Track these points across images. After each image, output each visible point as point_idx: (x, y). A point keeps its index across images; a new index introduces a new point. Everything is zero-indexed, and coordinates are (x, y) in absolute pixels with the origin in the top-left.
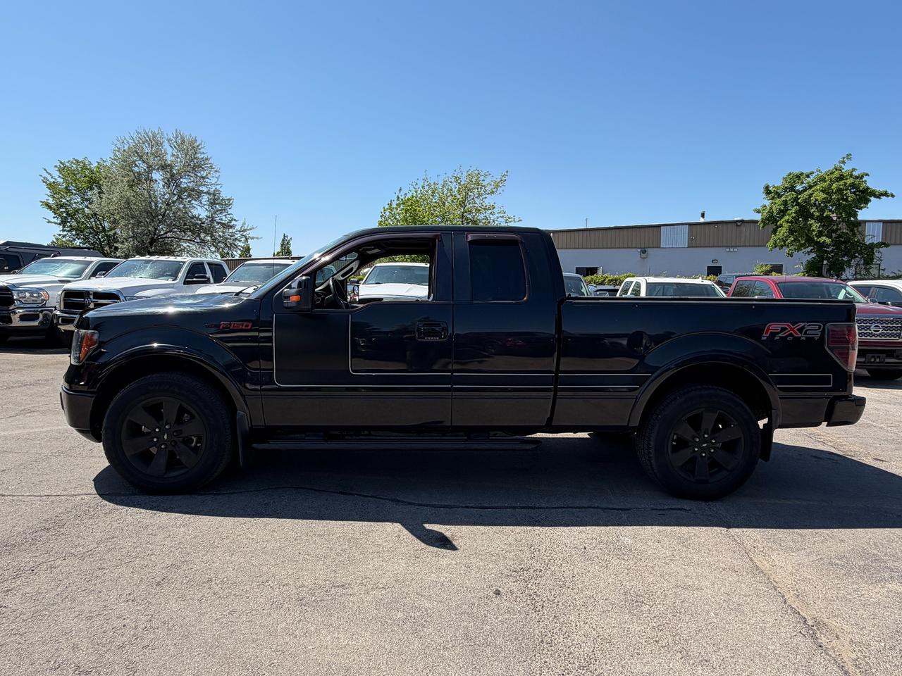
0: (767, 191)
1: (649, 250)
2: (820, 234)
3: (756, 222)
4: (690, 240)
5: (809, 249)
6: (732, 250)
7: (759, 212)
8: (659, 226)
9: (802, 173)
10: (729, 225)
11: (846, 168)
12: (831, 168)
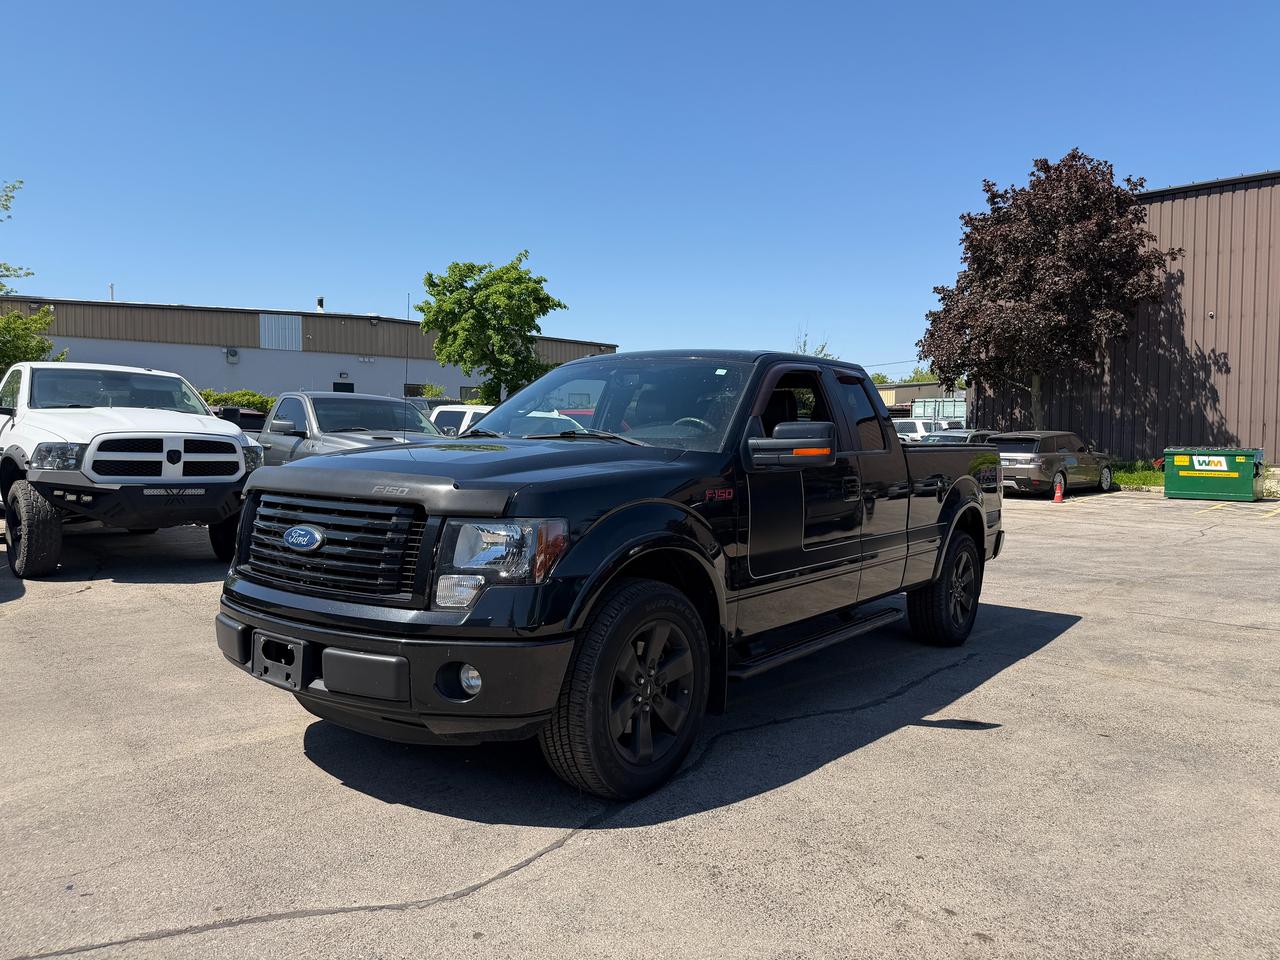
0: (431, 283)
1: (241, 351)
2: (502, 350)
3: (417, 324)
4: (306, 340)
5: (484, 368)
6: (366, 360)
7: (421, 309)
8: (257, 313)
9: (473, 267)
10: (361, 322)
11: (523, 267)
12: (507, 263)
